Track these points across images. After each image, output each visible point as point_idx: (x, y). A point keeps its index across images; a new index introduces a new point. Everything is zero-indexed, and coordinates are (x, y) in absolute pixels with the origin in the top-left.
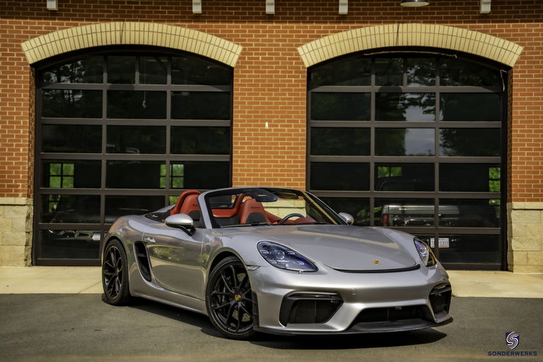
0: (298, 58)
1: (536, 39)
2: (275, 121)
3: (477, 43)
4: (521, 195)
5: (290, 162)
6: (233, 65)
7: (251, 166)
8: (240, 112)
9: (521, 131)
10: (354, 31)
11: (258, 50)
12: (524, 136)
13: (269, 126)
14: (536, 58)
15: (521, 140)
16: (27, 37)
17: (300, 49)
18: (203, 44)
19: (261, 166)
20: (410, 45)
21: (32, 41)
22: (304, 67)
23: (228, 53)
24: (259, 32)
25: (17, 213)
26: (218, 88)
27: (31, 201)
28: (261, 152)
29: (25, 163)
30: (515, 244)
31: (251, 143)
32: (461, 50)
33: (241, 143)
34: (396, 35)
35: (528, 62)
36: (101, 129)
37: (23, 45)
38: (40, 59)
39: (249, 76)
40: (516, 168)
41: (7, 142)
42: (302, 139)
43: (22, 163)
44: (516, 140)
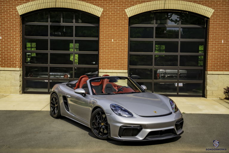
0: (125, 14)
1: (219, 7)
2: (116, 39)
3: (196, 8)
4: (211, 69)
5: (122, 55)
6: (99, 16)
7: (107, 56)
8: (102, 35)
9: (212, 44)
10: (147, 3)
11: (109, 10)
12: (213, 45)
13: (114, 41)
14: (219, 14)
15: (212, 47)
16: (18, 4)
17: (126, 10)
18: (88, 8)
19: (110, 57)
20: (169, 8)
21: (20, 6)
22: (127, 17)
23: (98, 11)
24: (110, 3)
25: (16, 74)
26: (93, 25)
27: (21, 69)
28: (110, 51)
29: (19, 55)
30: (208, 88)
31: (106, 48)
32: (190, 11)
33: (103, 47)
34: (164, 4)
35: (216, 16)
36: (48, 41)
37: (17, 7)
38: (24, 13)
39: (106, 21)
40: (210, 58)
41: (12, 46)
42: (126, 46)
43: (18, 55)
44: (210, 47)
